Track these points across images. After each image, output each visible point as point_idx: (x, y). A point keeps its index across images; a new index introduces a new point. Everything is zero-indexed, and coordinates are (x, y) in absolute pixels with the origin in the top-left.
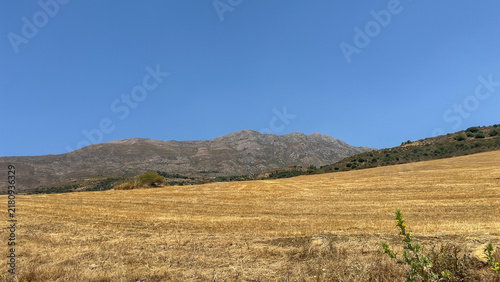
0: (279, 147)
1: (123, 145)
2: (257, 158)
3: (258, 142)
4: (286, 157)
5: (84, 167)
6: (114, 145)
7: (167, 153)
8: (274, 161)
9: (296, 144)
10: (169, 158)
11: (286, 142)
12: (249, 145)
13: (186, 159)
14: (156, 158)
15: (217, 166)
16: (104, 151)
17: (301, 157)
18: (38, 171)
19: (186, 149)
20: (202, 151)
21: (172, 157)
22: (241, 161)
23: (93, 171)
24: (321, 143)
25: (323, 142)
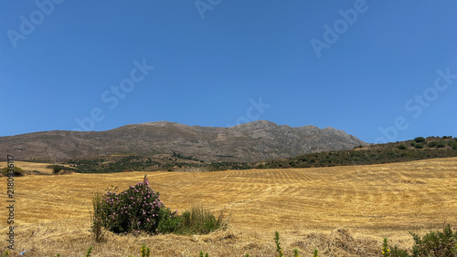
0: (292, 138)
1: (154, 127)
2: (271, 146)
3: (273, 132)
4: (298, 147)
5: (120, 144)
6: (147, 126)
7: (190, 137)
8: (287, 151)
9: (309, 137)
10: (192, 141)
11: (299, 134)
12: (263, 135)
13: (206, 143)
14: (180, 140)
15: (233, 151)
16: (137, 131)
17: (313, 149)
18: (82, 145)
19: (208, 134)
20: (221, 137)
21: (194, 140)
22: (255, 148)
23: (126, 148)
24: (334, 137)
25: (335, 137)
